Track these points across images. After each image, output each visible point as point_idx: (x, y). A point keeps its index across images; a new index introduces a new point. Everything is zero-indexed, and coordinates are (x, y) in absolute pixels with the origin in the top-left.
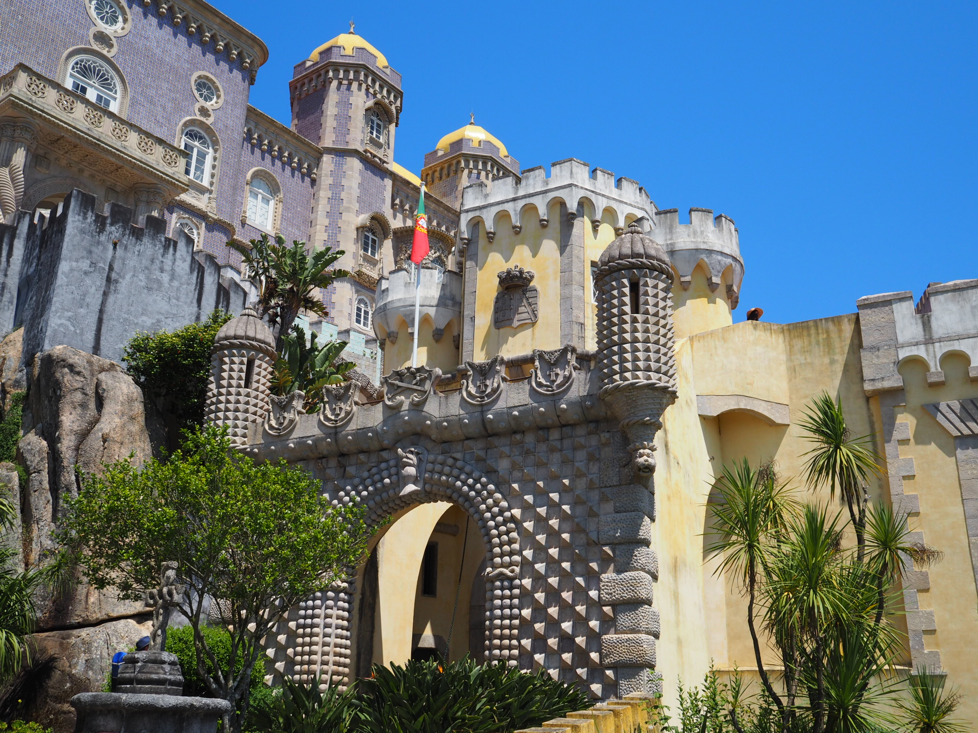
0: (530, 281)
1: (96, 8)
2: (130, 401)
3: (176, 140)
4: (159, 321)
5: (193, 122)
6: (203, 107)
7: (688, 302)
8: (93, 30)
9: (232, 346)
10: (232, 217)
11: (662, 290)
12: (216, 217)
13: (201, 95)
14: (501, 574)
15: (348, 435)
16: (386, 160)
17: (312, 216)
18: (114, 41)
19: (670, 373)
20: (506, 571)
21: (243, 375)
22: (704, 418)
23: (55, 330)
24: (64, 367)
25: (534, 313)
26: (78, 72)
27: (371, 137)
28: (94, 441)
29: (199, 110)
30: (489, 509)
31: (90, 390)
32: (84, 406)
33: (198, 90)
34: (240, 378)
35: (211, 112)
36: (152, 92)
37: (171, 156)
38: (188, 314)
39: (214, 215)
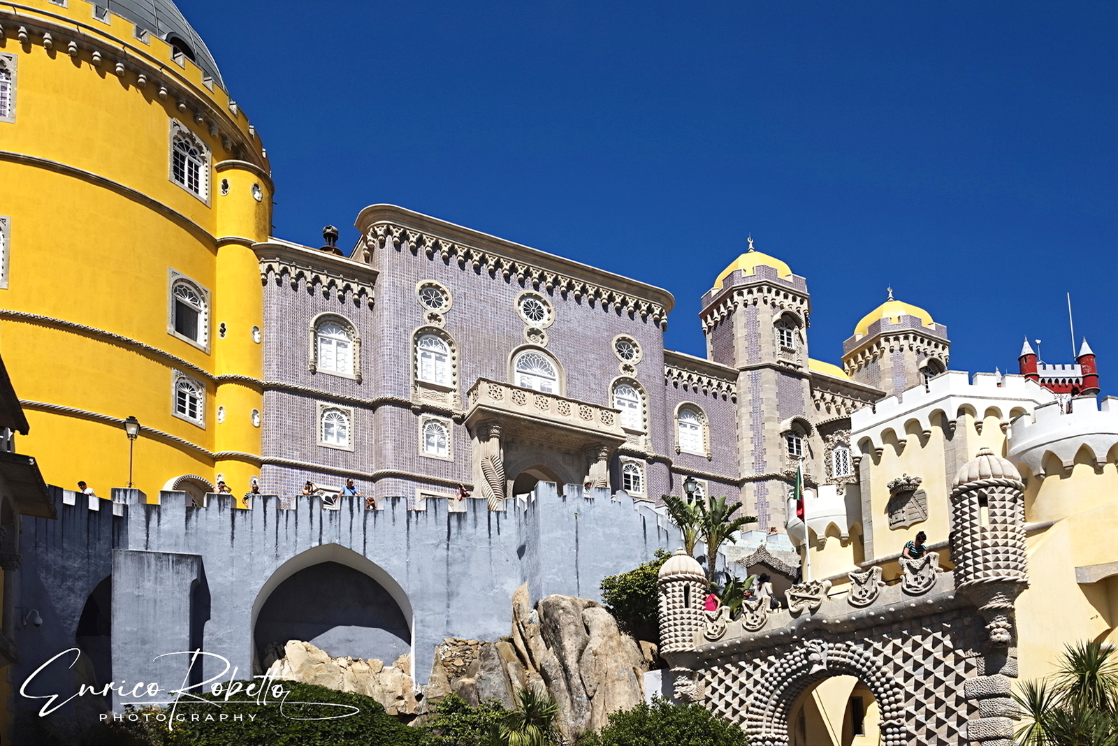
0: (918, 486)
1: (525, 310)
3: (609, 400)
4: (618, 563)
5: (619, 381)
6: (626, 365)
8: (526, 329)
10: (667, 452)
12: (654, 455)
13: (623, 356)
15: (766, 635)
16: (800, 364)
17: (738, 432)
18: (544, 333)
23: (546, 585)
26: (522, 367)
27: (782, 347)
29: (624, 369)
33: (619, 351)
34: (681, 602)
35: (634, 368)
36: (582, 366)
37: (607, 417)
38: (639, 554)
39: (652, 454)
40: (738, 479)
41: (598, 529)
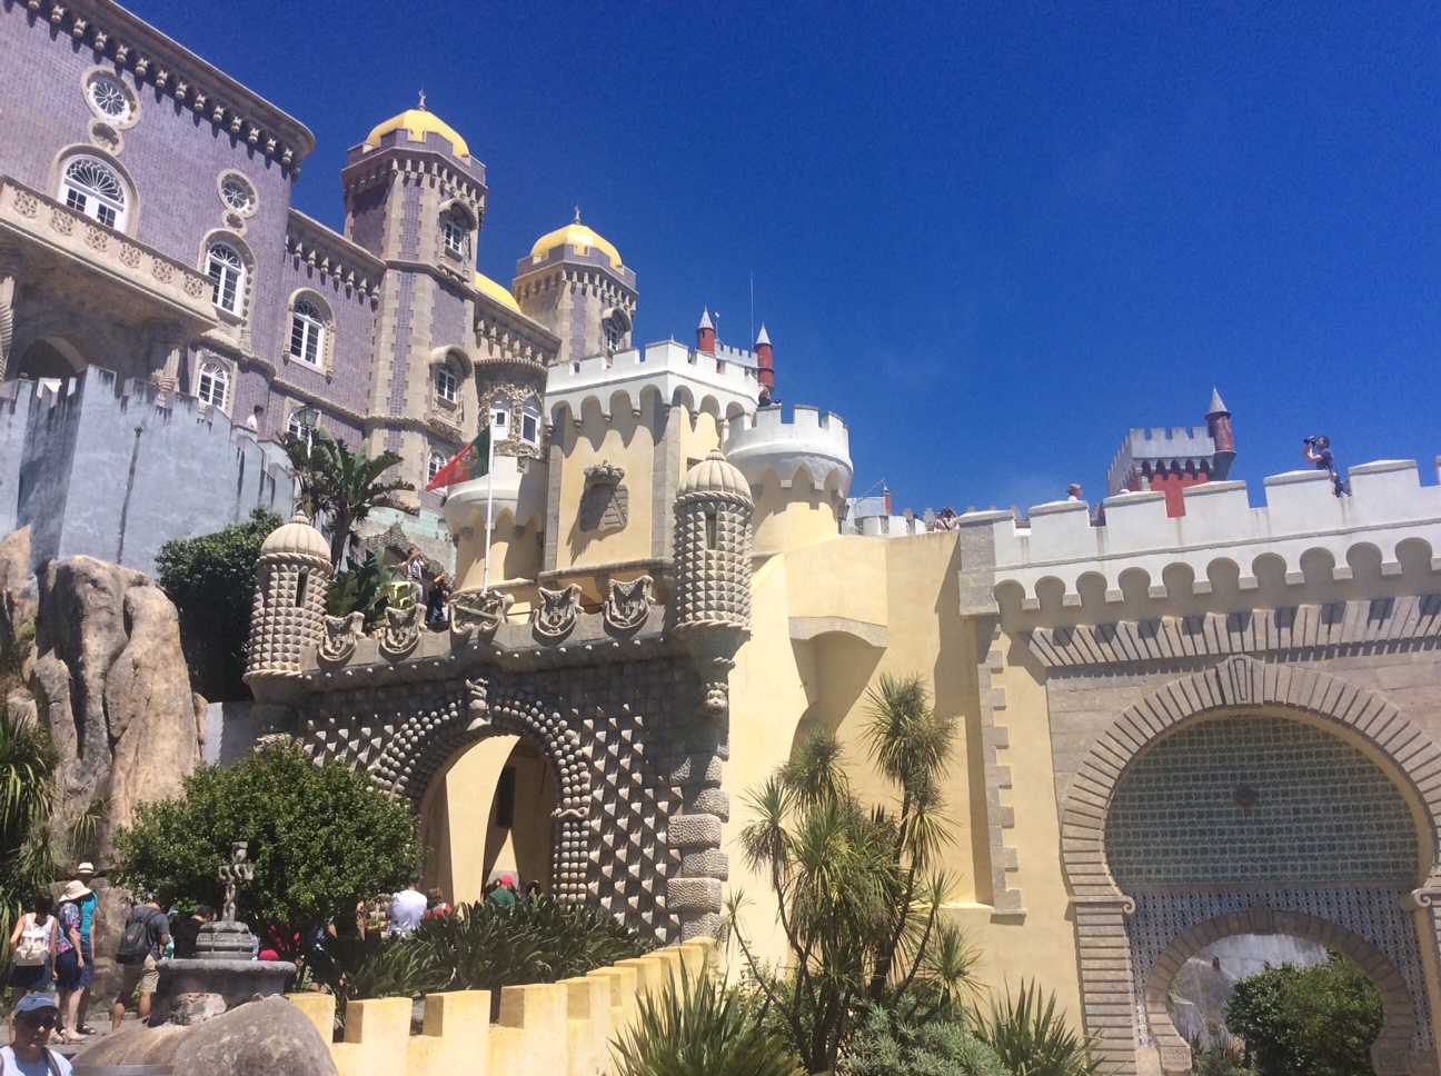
0: (620, 479)
1: (96, 94)
2: (164, 619)
3: (199, 259)
4: (192, 518)
5: (219, 235)
6: (232, 216)
7: (790, 506)
8: (92, 123)
9: (280, 561)
10: (271, 356)
11: (739, 523)
12: (251, 356)
13: (230, 200)
14: (571, 815)
15: (412, 664)
16: (466, 277)
17: (373, 349)
18: (119, 136)
19: (745, 611)
20: (576, 812)
21: (294, 592)
22: (794, 641)
23: (72, 534)
24: (87, 581)
25: (624, 515)
26: (74, 177)
27: (447, 248)
28: (123, 666)
29: (228, 220)
30: (560, 747)
31: (118, 609)
32: (110, 627)
33: (226, 193)
34: (290, 596)
35: (243, 222)
36: (168, 199)
37: (194, 285)
38: (226, 509)
39: (250, 354)
40: (365, 417)
41: (170, 458)
